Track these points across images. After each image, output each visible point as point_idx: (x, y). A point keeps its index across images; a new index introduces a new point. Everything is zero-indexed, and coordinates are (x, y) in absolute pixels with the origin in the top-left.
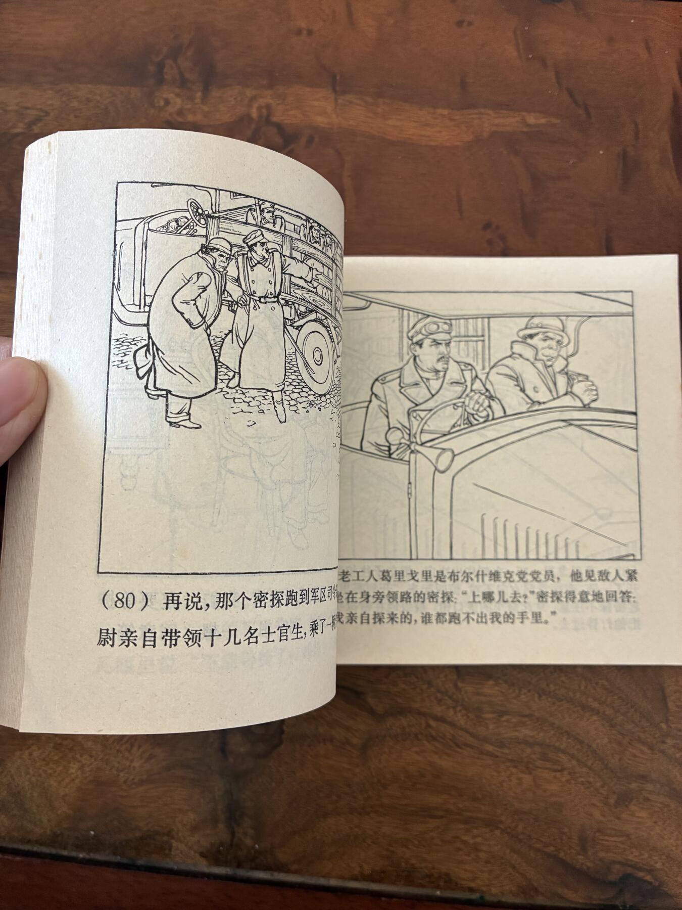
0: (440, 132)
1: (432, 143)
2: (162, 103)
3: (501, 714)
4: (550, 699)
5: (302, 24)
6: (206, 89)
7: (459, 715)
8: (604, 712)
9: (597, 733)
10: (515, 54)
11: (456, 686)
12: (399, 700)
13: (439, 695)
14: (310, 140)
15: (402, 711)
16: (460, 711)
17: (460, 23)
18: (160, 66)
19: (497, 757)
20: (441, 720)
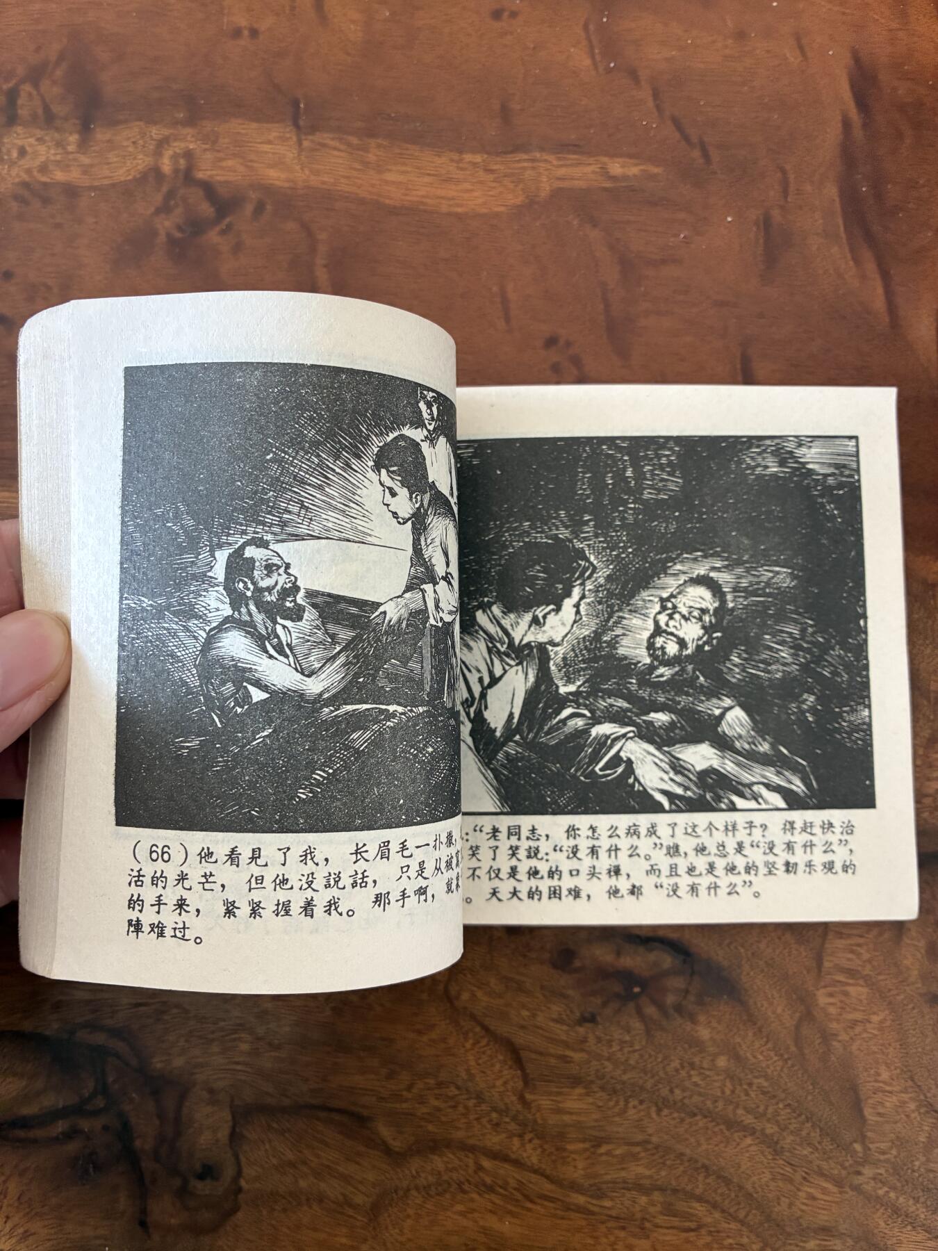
0: (472, 190)
1: (459, 210)
2: (15, 154)
3: (598, 1141)
4: (676, 1115)
5: (243, 22)
6: (86, 128)
7: (529, 1146)
8: (763, 1130)
9: (753, 1166)
10: (588, 62)
11: (522, 1098)
12: (431, 1128)
13: (494, 1115)
14: (260, 208)
15: (434, 1146)
16: (530, 1141)
17: (497, 15)
18: (12, 96)
19: (593, 1213)
20: (500, 1156)
